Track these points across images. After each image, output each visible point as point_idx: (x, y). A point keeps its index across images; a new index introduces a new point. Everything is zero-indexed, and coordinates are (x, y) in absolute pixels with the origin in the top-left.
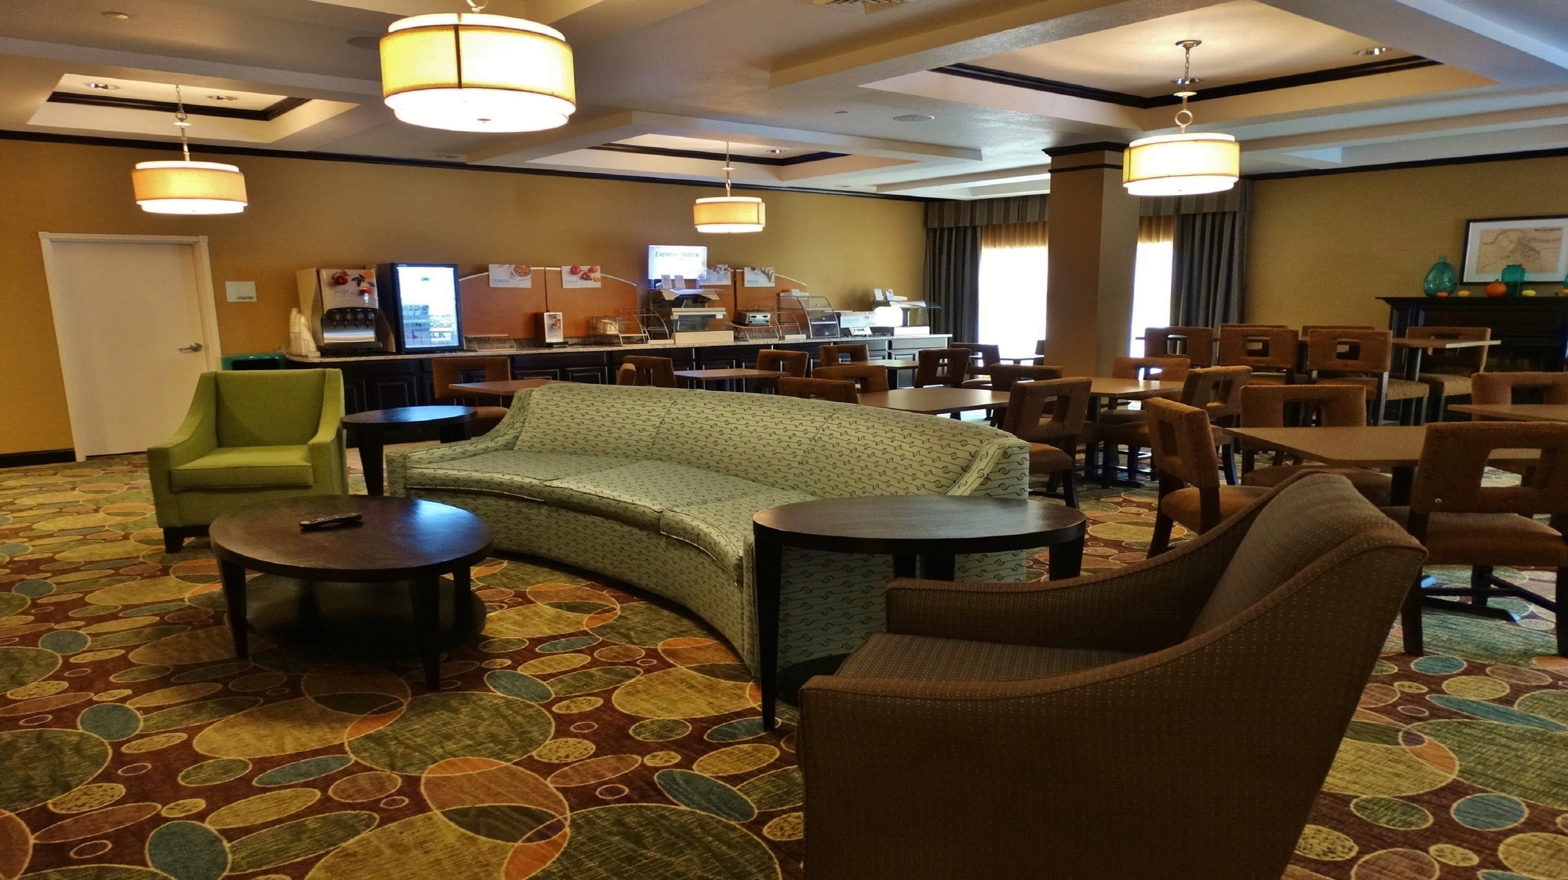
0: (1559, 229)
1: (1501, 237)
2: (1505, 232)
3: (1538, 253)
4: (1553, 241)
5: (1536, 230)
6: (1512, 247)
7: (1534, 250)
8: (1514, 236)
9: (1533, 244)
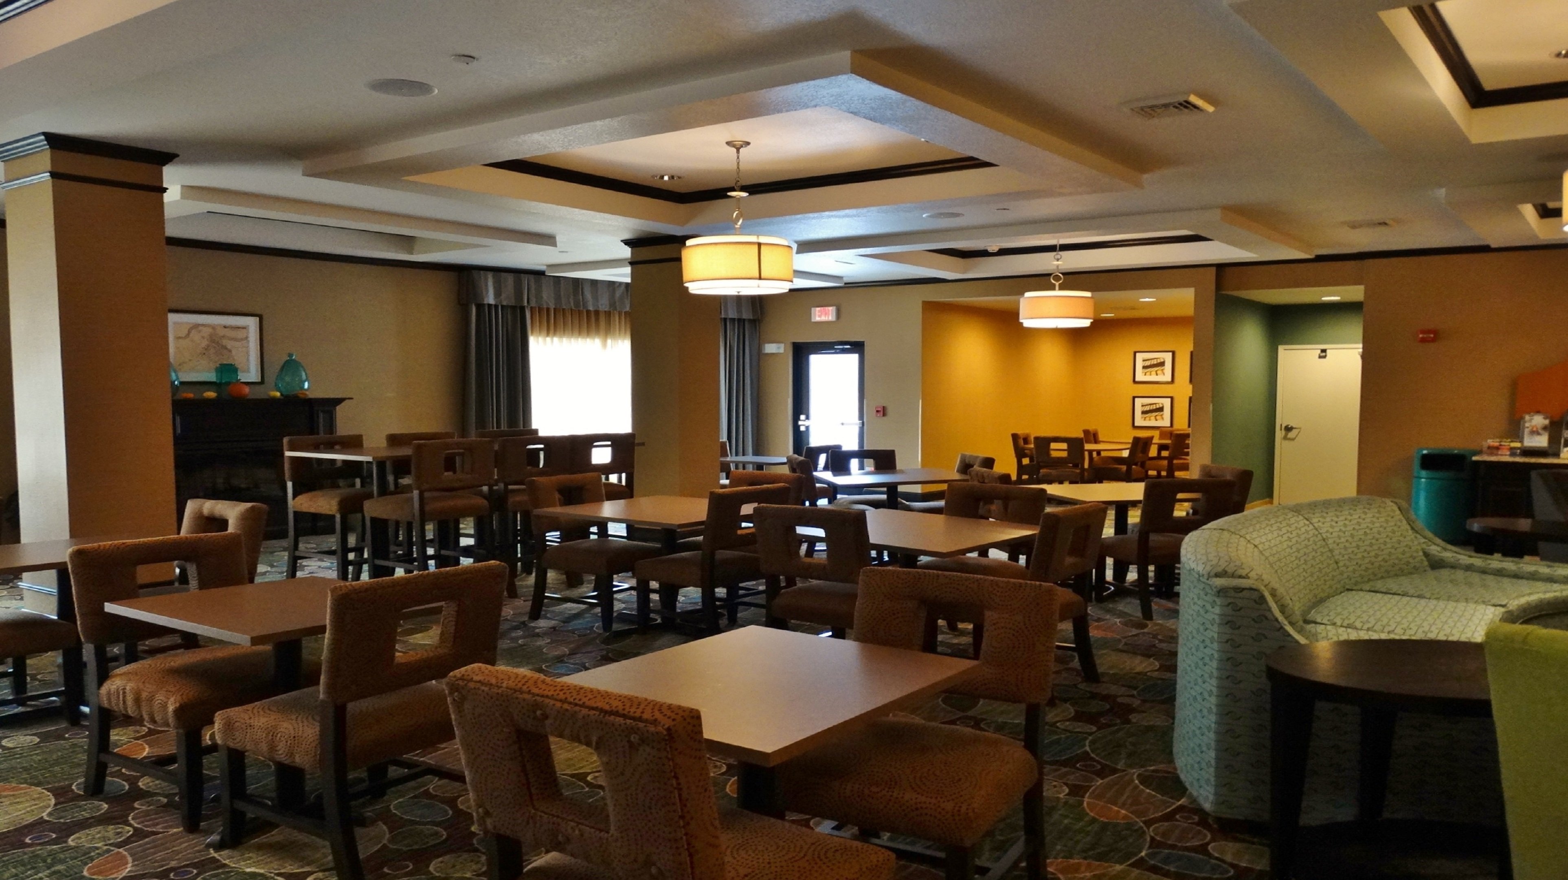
0: (244, 328)
1: (193, 332)
2: (196, 326)
3: (230, 351)
4: (242, 340)
5: (225, 327)
6: (205, 343)
7: (226, 348)
8: (206, 331)
9: (225, 342)
